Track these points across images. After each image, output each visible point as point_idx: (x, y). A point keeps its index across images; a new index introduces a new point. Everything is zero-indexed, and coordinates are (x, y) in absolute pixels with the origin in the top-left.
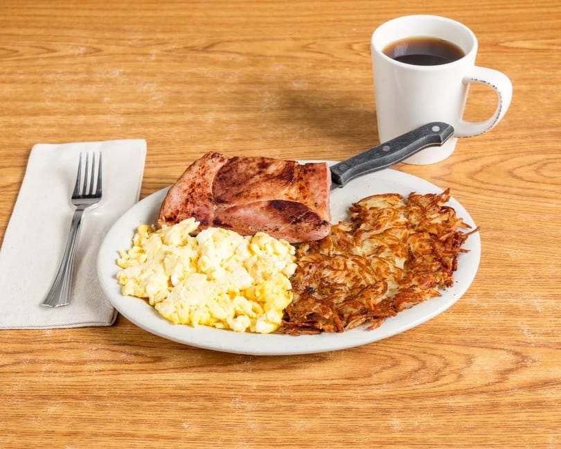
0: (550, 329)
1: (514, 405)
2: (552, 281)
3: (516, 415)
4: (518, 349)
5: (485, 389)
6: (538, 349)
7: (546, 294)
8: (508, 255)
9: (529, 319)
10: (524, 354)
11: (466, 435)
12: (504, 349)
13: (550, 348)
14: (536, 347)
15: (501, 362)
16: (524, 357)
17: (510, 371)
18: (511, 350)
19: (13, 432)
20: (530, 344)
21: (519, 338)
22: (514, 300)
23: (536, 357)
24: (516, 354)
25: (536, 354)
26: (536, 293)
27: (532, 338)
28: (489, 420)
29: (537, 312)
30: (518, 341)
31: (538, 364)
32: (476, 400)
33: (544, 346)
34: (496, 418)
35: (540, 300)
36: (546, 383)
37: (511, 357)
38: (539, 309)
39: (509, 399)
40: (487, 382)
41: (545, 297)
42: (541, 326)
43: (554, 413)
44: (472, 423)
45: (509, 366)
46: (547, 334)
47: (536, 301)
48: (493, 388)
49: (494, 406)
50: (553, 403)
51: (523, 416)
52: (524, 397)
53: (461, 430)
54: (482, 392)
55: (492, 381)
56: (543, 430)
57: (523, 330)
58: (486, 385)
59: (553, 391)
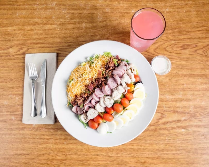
0: (170, 106)
1: (160, 129)
2: (172, 90)
3: (160, 132)
4: (162, 112)
5: (154, 124)
6: (167, 112)
7: (170, 94)
8: (162, 81)
9: (165, 103)
10: (163, 114)
11: (149, 138)
12: (159, 112)
13: (169, 112)
14: (166, 111)
15: (158, 116)
16: (163, 115)
17: (160, 119)
18: (160, 113)
19: (52, 139)
20: (165, 110)
21: (163, 109)
22: (162, 97)
23: (166, 115)
24: (162, 114)
25: (166, 114)
26: (168, 94)
27: (165, 109)
28: (155, 133)
29: (167, 100)
30: (162, 110)
31: (166, 117)
32: (152, 127)
33: (168, 111)
34: (156, 133)
35: (169, 96)
36: (167, 123)
37: (160, 115)
38: (168, 99)
39: (159, 127)
40: (154, 122)
41: (170, 95)
42: (168, 105)
43: (169, 131)
44: (151, 134)
45: (160, 118)
46: (169, 107)
47: (167, 97)
48: (155, 124)
49: (156, 129)
50: (168, 128)
51: (161, 132)
52: (162, 126)
53: (148, 136)
54: (153, 125)
55: (156, 122)
56: (166, 136)
57: (164, 106)
58: (154, 123)
59: (169, 125)
